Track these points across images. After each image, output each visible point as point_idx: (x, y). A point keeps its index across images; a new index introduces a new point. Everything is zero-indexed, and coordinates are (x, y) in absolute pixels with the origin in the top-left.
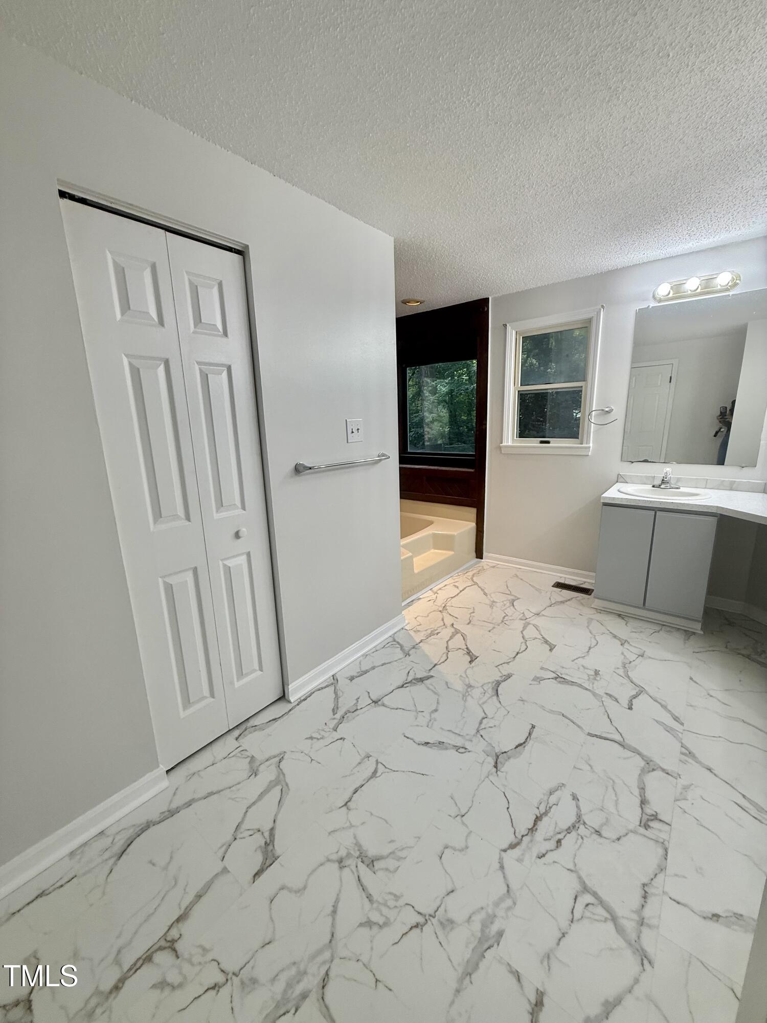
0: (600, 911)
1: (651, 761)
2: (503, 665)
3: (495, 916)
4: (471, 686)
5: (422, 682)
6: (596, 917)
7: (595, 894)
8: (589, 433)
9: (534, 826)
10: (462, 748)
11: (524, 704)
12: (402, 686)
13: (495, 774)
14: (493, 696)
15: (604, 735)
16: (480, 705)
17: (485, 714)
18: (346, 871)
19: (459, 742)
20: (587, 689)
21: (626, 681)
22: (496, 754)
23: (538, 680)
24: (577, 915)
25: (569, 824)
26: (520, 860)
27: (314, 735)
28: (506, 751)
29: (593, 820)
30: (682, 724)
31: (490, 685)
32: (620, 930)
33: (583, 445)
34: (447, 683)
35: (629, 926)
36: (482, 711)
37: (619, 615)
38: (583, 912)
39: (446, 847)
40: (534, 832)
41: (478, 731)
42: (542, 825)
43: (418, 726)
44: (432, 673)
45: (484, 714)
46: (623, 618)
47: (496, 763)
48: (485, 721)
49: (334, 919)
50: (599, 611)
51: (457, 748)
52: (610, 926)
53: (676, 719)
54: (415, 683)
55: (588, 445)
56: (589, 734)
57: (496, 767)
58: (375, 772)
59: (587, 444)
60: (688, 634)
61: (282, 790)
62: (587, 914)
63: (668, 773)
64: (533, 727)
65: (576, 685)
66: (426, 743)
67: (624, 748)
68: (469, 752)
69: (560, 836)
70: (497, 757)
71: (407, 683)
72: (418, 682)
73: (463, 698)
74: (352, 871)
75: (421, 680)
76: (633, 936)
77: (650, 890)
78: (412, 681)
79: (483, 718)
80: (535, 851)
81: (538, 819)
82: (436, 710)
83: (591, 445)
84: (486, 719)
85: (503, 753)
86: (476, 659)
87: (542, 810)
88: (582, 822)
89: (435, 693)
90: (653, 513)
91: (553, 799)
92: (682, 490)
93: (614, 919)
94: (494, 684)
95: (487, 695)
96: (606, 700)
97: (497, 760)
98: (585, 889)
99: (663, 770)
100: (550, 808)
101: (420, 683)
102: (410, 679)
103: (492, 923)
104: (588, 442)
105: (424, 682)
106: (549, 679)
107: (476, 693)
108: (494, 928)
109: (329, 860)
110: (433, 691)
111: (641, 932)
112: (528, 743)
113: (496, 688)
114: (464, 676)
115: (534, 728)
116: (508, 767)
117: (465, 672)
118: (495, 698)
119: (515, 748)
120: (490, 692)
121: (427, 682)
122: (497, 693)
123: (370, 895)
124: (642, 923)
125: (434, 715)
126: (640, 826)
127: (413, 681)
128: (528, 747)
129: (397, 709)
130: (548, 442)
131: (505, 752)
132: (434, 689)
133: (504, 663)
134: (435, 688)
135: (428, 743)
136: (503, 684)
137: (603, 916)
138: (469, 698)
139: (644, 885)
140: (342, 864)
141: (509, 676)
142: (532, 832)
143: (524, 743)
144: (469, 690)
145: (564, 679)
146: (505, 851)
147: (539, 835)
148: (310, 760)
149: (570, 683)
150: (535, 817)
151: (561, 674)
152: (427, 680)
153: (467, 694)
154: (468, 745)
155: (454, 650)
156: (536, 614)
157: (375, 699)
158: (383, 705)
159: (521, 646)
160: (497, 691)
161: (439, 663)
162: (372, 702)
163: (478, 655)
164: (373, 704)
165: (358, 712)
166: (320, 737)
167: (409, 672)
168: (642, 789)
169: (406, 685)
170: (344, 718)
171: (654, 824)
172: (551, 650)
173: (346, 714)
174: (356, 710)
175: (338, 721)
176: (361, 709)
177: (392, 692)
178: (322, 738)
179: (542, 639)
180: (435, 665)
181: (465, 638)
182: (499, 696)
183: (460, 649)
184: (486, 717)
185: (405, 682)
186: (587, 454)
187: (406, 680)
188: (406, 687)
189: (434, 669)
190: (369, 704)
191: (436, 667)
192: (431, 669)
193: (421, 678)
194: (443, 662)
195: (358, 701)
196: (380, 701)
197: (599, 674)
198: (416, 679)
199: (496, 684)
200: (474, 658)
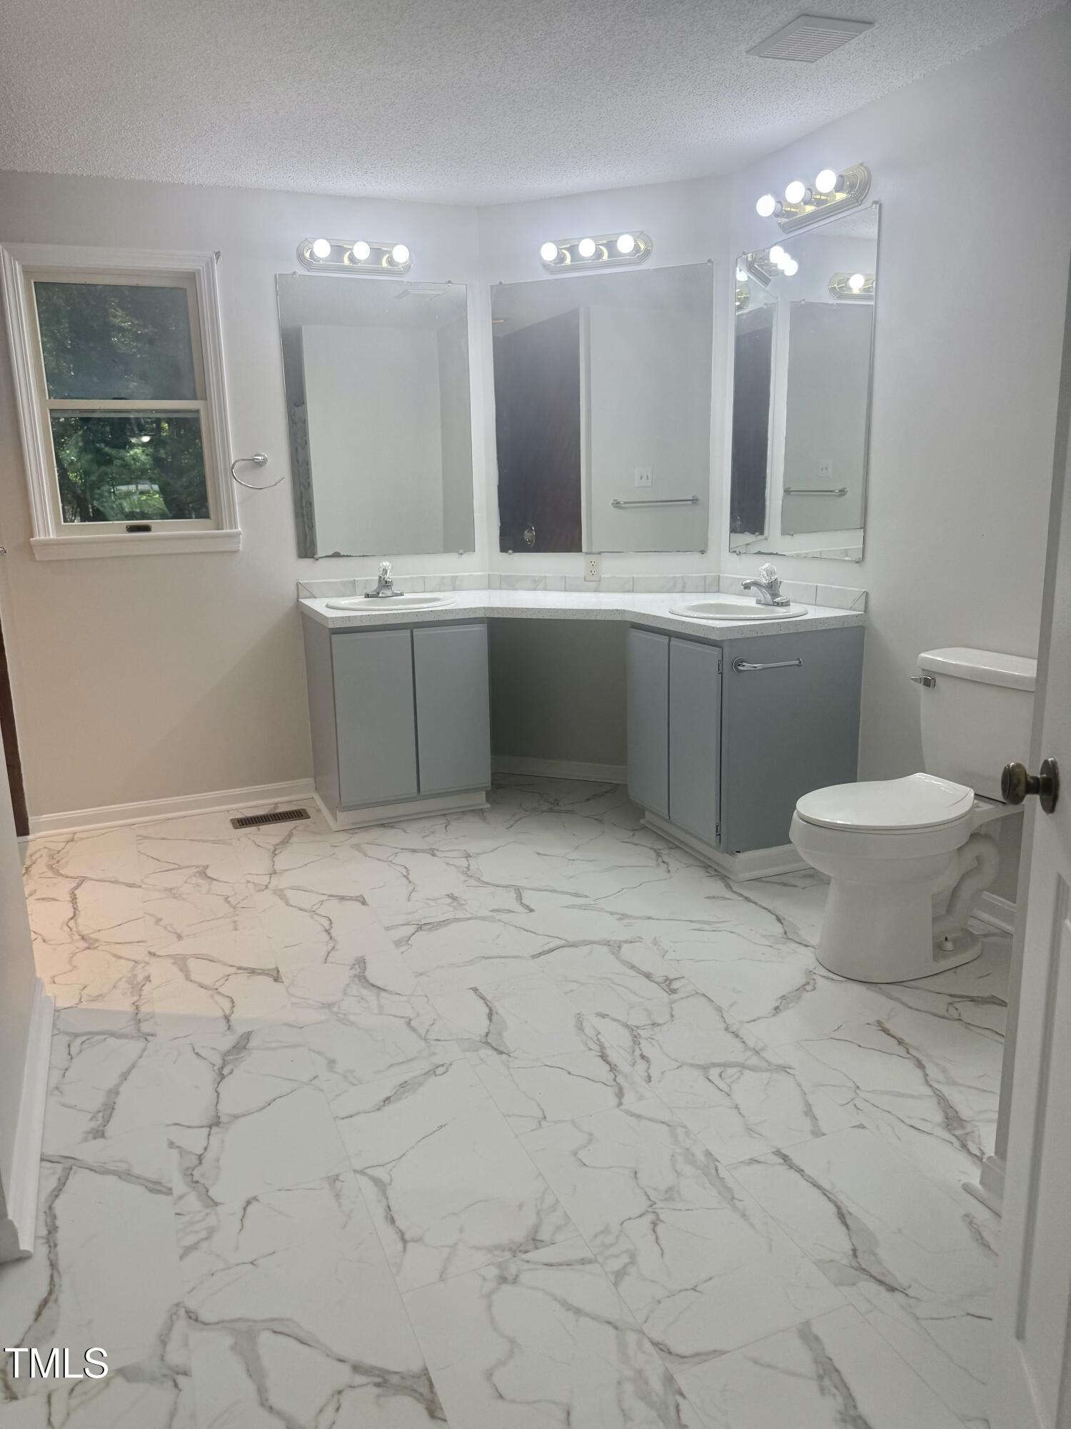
0: (731, 1071)
1: (608, 942)
2: (331, 954)
3: (688, 1150)
4: (329, 1004)
5: (245, 1048)
6: (735, 1077)
7: (714, 1065)
8: (231, 505)
9: (610, 1065)
10: (437, 1067)
11: (428, 977)
13: (511, 1059)
14: (379, 994)
15: (546, 948)
16: (380, 1014)
17: (402, 1017)
18: (524, 1278)
19: (423, 1066)
20: (468, 919)
21: (490, 889)
22: (481, 1042)
23: (402, 942)
24: (726, 1088)
25: (630, 1038)
26: (641, 1098)
27: (190, 1240)
28: (486, 1031)
29: (638, 1019)
30: (586, 896)
31: (353, 986)
32: (754, 1069)
33: (224, 531)
34: (288, 1025)
35: (754, 1061)
36: (392, 1017)
37: (383, 825)
38: (725, 1082)
39: (575, 1153)
40: (617, 1069)
41: (425, 1039)
42: (613, 1056)
43: (338, 1095)
44: (240, 1030)
45: (399, 1019)
46: (392, 827)
47: (496, 1050)
48: (414, 1024)
49: (587, 1315)
50: (351, 831)
51: (433, 1072)
52: (747, 1072)
53: (577, 895)
54: (235, 1059)
55: (234, 530)
56: (534, 957)
57: (501, 1053)
58: (377, 1182)
59: (231, 528)
60: (479, 813)
61: (275, 1332)
62: (729, 1081)
63: (631, 942)
64: (475, 990)
65: (452, 922)
66: (384, 1101)
67: (577, 947)
68: (451, 1064)
69: (638, 1052)
70: (487, 1043)
71: (222, 1068)
72: (238, 1054)
73: (345, 1024)
74: (529, 1270)
75: (240, 1048)
76: (764, 1065)
77: (734, 1029)
78: (223, 1060)
79: (409, 1023)
80: (640, 1081)
81: (604, 1057)
82: (332, 1062)
83: (240, 529)
84: (412, 1021)
85: (487, 1036)
86: (278, 971)
87: (595, 1047)
88: (634, 1028)
89: (293, 1046)
90: (407, 633)
91: (589, 1031)
92: (407, 596)
93: (743, 1066)
94: (357, 982)
95: (370, 998)
96: (498, 916)
97: (492, 1047)
98: (705, 1068)
99: (626, 942)
100: (598, 1040)
101: (245, 1053)
102: (216, 1060)
103: (693, 1155)
104: (233, 524)
105: (250, 1045)
106: (414, 934)
107: (350, 1005)
108: (700, 1157)
109: (489, 1296)
110: (283, 1047)
111: (764, 1058)
112: (495, 1007)
113: (366, 984)
114: (294, 1000)
115: (478, 990)
117: (291, 995)
118: (383, 994)
119: (491, 1021)
120: (367, 992)
121: (253, 1043)
122: (379, 988)
123: (582, 1259)
124: (757, 1053)
125: (339, 1067)
126: (670, 995)
127: (227, 1058)
128: (501, 1011)
129: (269, 1104)
130: (146, 529)
131: (488, 1033)
132: (280, 1044)
133: (329, 953)
134: (282, 1042)
135: (388, 1099)
136: (367, 974)
137: (736, 1072)
138: (352, 1018)
139: (727, 1029)
140: (510, 1278)
141: (361, 962)
142: (615, 1070)
143: (491, 1010)
144: (335, 1009)
145: (430, 923)
146: (620, 1104)
147: (624, 1067)
148: (250, 1266)
149: (442, 924)
150: (600, 1059)
151: (419, 921)
152: (248, 1042)
153: (342, 1016)
154: (437, 1060)
155: (220, 983)
156: (271, 874)
157: (205, 1122)
158: (236, 1117)
159: (317, 921)
160: (374, 986)
161: (227, 1012)
162: (208, 1129)
163: (273, 966)
164: (215, 1129)
165: (209, 1156)
166: (203, 1234)
167: (197, 1054)
168: (633, 967)
169: (225, 1071)
170: (197, 1182)
171: (675, 985)
172: (364, 903)
173: (192, 1175)
174: (200, 1158)
175: (194, 1193)
176: (206, 1149)
177: (218, 1094)
178: (211, 1232)
179: (331, 898)
180: (227, 1018)
181: (210, 958)
182: (386, 988)
183: (229, 975)
184: (410, 1020)
185: (216, 1068)
186: (235, 549)
187: (214, 1065)
188: (231, 1073)
189: (231, 1023)
190: (209, 1135)
191: (232, 1018)
192: (230, 1026)
193: (234, 1047)
194: (233, 1007)
195: (178, 1147)
196: (219, 1117)
197: (457, 897)
198: (227, 1054)
199: (360, 980)
200: (273, 973)
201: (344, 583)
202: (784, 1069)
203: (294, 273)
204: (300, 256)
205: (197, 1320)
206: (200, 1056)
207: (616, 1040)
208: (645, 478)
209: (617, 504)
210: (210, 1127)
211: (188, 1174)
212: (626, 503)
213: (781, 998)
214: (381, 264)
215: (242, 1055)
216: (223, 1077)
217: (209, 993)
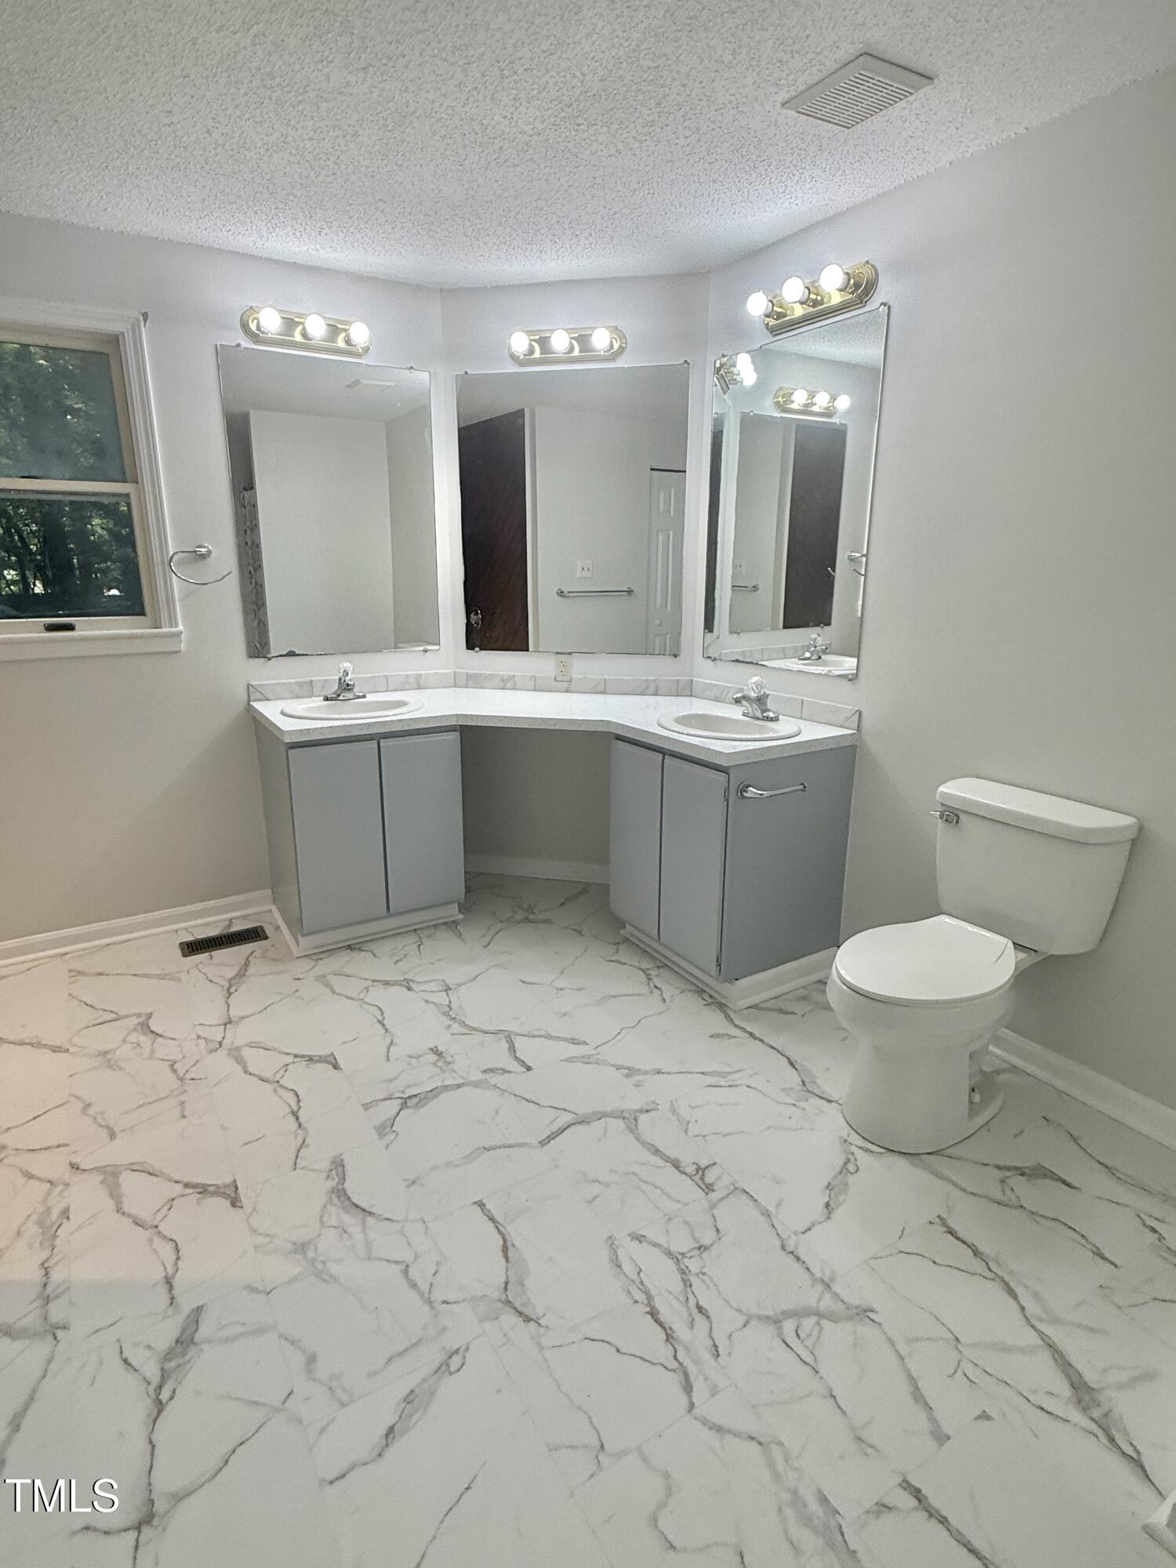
0: (808, 1323)
1: (622, 1112)
2: (301, 1154)
3: (795, 1493)
4: (303, 1245)
5: (192, 1342)
6: (815, 1335)
7: (787, 1315)
8: (170, 600)
9: (664, 1328)
10: (450, 1357)
11: (422, 1186)
12: (160, 1406)
13: (542, 1331)
14: (364, 1221)
15: (555, 1127)
16: (369, 1258)
17: (397, 1262)
19: (431, 1356)
20: (459, 1086)
21: (478, 1037)
22: (500, 1300)
23: (385, 1129)
24: (809, 1359)
25: (677, 1277)
26: (714, 1391)
28: (503, 1279)
29: (681, 1243)
30: (585, 1043)
31: (332, 1209)
32: (832, 1317)
33: (163, 630)
34: (252, 1289)
35: (828, 1302)
36: (384, 1263)
37: (349, 947)
38: (805, 1346)
39: (655, 1522)
40: (674, 1335)
41: (430, 1303)
42: (665, 1315)
43: (322, 1430)
44: (187, 1306)
45: (394, 1267)
46: (360, 950)
47: (521, 1314)
48: (413, 1273)
50: (315, 957)
51: (444, 1368)
52: (826, 1325)
53: (574, 1042)
54: (179, 1366)
55: (174, 630)
56: (543, 1143)
57: (528, 1319)
59: (170, 627)
60: (452, 925)
62: (809, 1343)
63: (647, 1111)
64: (481, 1205)
65: (442, 1092)
66: (387, 1436)
67: (588, 1123)
68: (467, 1349)
69: (692, 1302)
70: (508, 1302)
71: (160, 1387)
72: (183, 1354)
73: (326, 1281)
75: (185, 1341)
76: (841, 1308)
77: (791, 1246)
78: (162, 1369)
79: (406, 1272)
80: (706, 1356)
81: (653, 1314)
82: (311, 1359)
83: (181, 628)
84: (410, 1269)
85: (506, 1289)
86: (236, 1188)
87: (640, 1297)
88: (680, 1257)
89: (260, 1331)
90: (374, 744)
91: (627, 1267)
92: (370, 698)
93: (819, 1314)
94: (335, 1201)
95: (354, 1230)
96: (494, 1079)
97: (515, 1309)
98: (776, 1321)
99: (640, 1111)
100: (642, 1283)
101: (193, 1351)
102: (152, 1371)
103: (805, 1504)
104: (173, 622)
105: (197, 1338)
106: (398, 1113)
107: (329, 1244)
108: (815, 1506)
110: (241, 1335)
111: (837, 1295)
112: (509, 1234)
113: (347, 1203)
114: (261, 1240)
115: (484, 1205)
117: (254, 1231)
118: (370, 1220)
119: (507, 1261)
120: (349, 1220)
121: (206, 1329)
122: (364, 1210)
124: (827, 1286)
125: (322, 1370)
126: (707, 1194)
127: (167, 1366)
128: (517, 1240)
129: (226, 1462)
130: (69, 627)
131: (506, 1283)
132: (241, 1329)
133: (299, 1151)
134: (243, 1324)
135: (391, 1429)
136: (348, 1185)
137: (814, 1326)
138: (334, 1269)
139: (783, 1248)
141: (338, 1166)
142: (672, 1337)
143: (505, 1241)
144: (311, 1254)
145: (415, 1096)
146: (692, 1406)
147: (682, 1332)
149: (429, 1095)
150: (649, 1316)
151: (403, 1092)
152: (197, 1329)
153: (320, 1266)
154: (452, 1341)
155: (160, 1216)
156: (225, 1024)
157: (131, 1518)
158: (177, 1499)
159: (281, 1098)
160: (357, 1206)
162: (136, 1534)
163: (228, 1180)
167: (125, 1361)
168: (657, 1152)
169: (165, 1396)
171: (710, 1177)
172: (336, 1067)
179: (296, 1060)
180: (169, 1282)
181: (151, 1171)
182: (373, 1210)
183: (173, 1199)
184: (408, 1266)
185: (151, 1389)
186: (175, 649)
187: (149, 1383)
188: (172, 1397)
189: (176, 1292)
190: (137, 1549)
191: (176, 1282)
192: (172, 1298)
193: (177, 1341)
194: (178, 1258)
196: (153, 1503)
197: (442, 1052)
198: (168, 1356)
199: (339, 1197)
200: (230, 1191)
201: (300, 685)
202: (864, 1313)
203: (238, 345)
204: (245, 327)
206: (130, 1365)
207: (662, 1277)
208: (586, 569)
209: (561, 593)
210: (139, 1528)
212: (569, 592)
213: (827, 1188)
214: (336, 342)
215: (187, 1358)
217: (148, 1233)
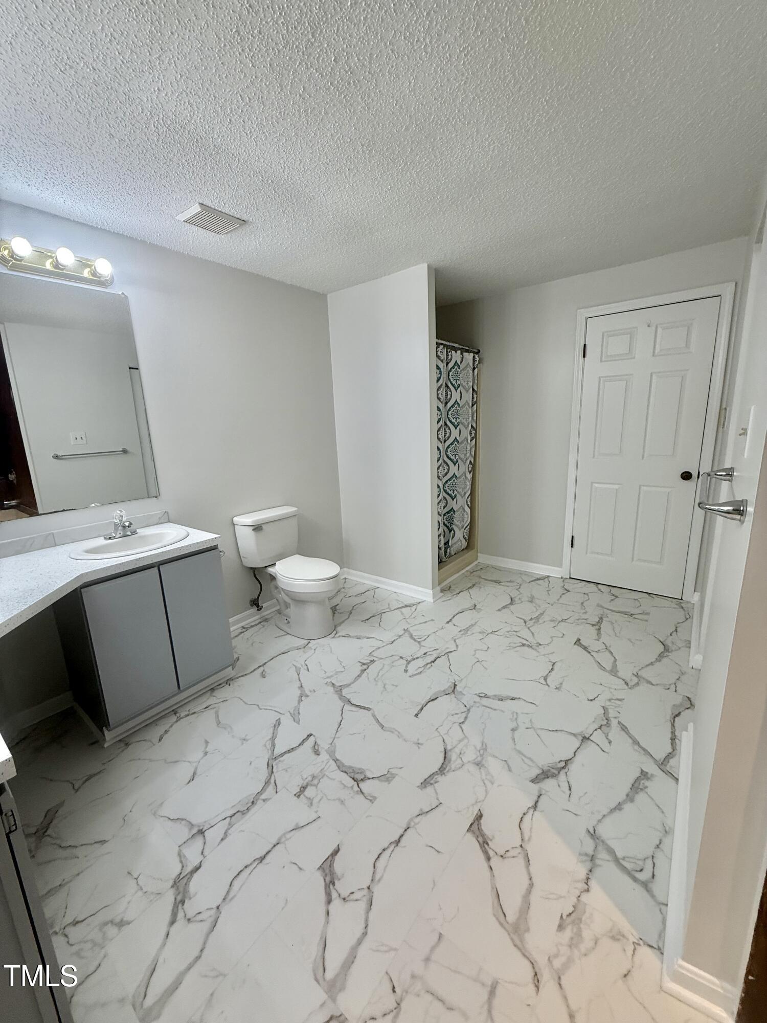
2: (429, 808)
4: (478, 765)
5: (543, 771)
9: (436, 659)
10: (482, 697)
11: (418, 740)
13: (456, 681)
14: (451, 750)
15: (356, 709)
16: (466, 737)
17: (461, 728)
19: (485, 701)
20: (337, 760)
22: (454, 693)
23: (387, 777)
25: (415, 660)
28: (445, 696)
31: (453, 767)
34: (510, 770)
36: (464, 731)
41: (469, 710)
43: (527, 714)
44: (535, 788)
45: (463, 728)
47: (455, 688)
48: (462, 720)
51: (486, 696)
54: (553, 768)
56: (368, 709)
57: (455, 685)
58: (545, 679)
64: (416, 715)
65: (347, 765)
67: (348, 699)
68: (476, 694)
70: (453, 691)
71: (563, 767)
72: (549, 771)
73: (486, 746)
75: (545, 775)
78: (559, 773)
79: (463, 722)
80: (438, 651)
81: (432, 662)
82: (513, 730)
84: (461, 722)
85: (449, 694)
86: (471, 824)
87: (428, 666)
89: (520, 752)
94: (447, 769)
95: (457, 750)
100: (423, 666)
101: (545, 768)
102: (562, 776)
105: (541, 770)
106: (374, 777)
107: (470, 755)
110: (525, 756)
112: (425, 702)
113: (446, 763)
114: (487, 785)
115: (416, 714)
116: (446, 685)
117: (487, 792)
118: (449, 747)
119: (438, 697)
120: (453, 756)
121: (535, 772)
122: (445, 753)
125: (514, 725)
127: (556, 772)
128: (428, 698)
129: (557, 730)
131: (447, 694)
132: (523, 758)
133: (427, 812)
134: (523, 760)
135: (512, 699)
136: (436, 769)
138: (479, 746)
141: (426, 783)
142: (437, 657)
143: (429, 702)
144: (479, 759)
145: (354, 778)
146: (454, 650)
152: (538, 775)
153: (482, 752)
154: (478, 699)
155: (514, 852)
157: (589, 742)
158: (574, 735)
160: (445, 757)
161: (531, 811)
162: (590, 738)
163: (469, 835)
164: (587, 736)
165: (597, 726)
166: (612, 701)
167: (570, 789)
169: (563, 764)
170: (607, 719)
173: (607, 723)
174: (600, 728)
175: (609, 716)
176: (596, 730)
177: (575, 753)
178: (610, 700)
180: (535, 807)
182: (443, 750)
183: (501, 856)
184: (460, 723)
185: (566, 770)
187: (566, 773)
188: (561, 761)
189: (535, 798)
190: (591, 735)
191: (531, 804)
192: (539, 797)
193: (548, 777)
195: (607, 739)
196: (582, 740)
198: (554, 776)
199: (445, 769)
200: (475, 827)
205: (626, 682)
206: (569, 787)
210: (588, 739)
211: (608, 725)
215: (549, 768)
216: (567, 762)
217: (527, 847)
